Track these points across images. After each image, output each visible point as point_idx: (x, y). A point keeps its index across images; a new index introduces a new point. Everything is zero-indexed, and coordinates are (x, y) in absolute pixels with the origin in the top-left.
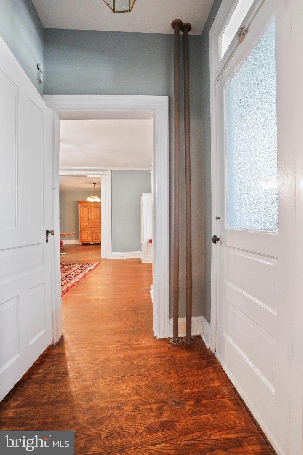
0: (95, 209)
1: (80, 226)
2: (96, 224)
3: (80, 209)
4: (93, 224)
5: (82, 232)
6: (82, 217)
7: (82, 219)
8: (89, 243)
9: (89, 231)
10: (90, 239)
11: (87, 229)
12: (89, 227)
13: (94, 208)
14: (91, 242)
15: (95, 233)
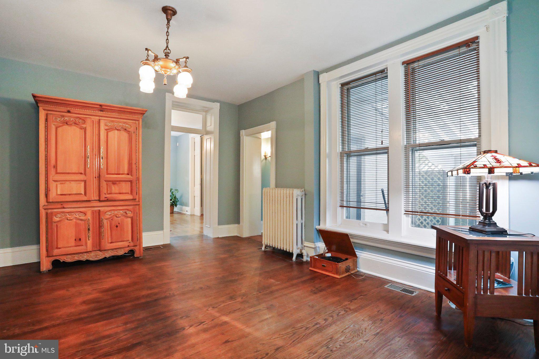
0: (110, 134)
1: (47, 196)
2: (115, 189)
3: (47, 128)
4: (104, 190)
5: (56, 219)
6: (53, 162)
7: (55, 167)
8: (84, 258)
9: (85, 214)
10: (89, 243)
11: (74, 205)
12: (85, 198)
13: (108, 131)
14: (92, 254)
15: (111, 219)
